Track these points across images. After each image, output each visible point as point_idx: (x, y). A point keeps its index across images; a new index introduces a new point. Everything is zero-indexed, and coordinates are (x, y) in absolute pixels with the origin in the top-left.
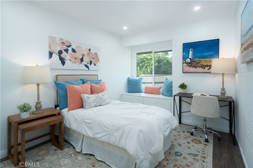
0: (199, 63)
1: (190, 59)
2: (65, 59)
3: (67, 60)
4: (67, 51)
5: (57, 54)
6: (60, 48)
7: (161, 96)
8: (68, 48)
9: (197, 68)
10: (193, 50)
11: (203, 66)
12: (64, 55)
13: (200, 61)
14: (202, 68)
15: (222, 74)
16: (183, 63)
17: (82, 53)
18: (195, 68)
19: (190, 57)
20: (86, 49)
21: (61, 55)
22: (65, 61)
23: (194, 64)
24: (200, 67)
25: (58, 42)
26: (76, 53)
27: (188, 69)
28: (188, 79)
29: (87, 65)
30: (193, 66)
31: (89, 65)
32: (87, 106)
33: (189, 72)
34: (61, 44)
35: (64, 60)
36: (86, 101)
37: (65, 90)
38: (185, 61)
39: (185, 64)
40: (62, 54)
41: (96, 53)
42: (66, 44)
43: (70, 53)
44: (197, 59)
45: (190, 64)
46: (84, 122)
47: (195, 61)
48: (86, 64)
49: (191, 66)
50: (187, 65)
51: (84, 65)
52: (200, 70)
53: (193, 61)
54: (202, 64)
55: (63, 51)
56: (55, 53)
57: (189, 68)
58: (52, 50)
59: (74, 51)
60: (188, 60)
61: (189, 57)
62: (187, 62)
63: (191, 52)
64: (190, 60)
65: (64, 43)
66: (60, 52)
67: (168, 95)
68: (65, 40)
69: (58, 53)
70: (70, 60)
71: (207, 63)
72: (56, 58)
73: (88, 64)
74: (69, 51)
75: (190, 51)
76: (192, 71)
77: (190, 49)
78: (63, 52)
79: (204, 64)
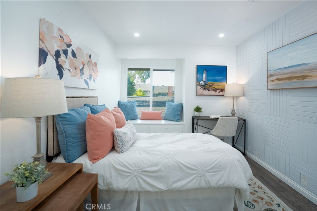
0: (211, 86)
1: (204, 81)
2: (63, 67)
3: (66, 69)
4: (66, 52)
5: (53, 57)
6: (57, 47)
7: (163, 122)
8: (68, 49)
9: (210, 90)
10: (207, 73)
11: (215, 89)
12: (62, 60)
13: (212, 84)
14: (214, 91)
15: (233, 97)
16: (197, 85)
17: (83, 61)
18: (208, 90)
19: (204, 79)
20: (87, 54)
21: (58, 59)
22: (63, 71)
23: (207, 87)
24: (212, 90)
25: (56, 35)
26: (77, 58)
27: (201, 91)
28: (202, 102)
29: (87, 80)
30: (206, 88)
31: (88, 80)
32: (124, 147)
33: (203, 94)
34: (60, 39)
35: (62, 69)
36: (122, 140)
37: (77, 124)
38: (199, 83)
39: (199, 87)
40: (60, 57)
41: (96, 63)
42: (65, 41)
43: (70, 58)
44: (210, 82)
45: (204, 87)
46: (141, 173)
47: (208, 84)
48: (85, 78)
49: (204, 89)
50: (201, 88)
51: (84, 80)
52: (212, 92)
53: (206, 83)
54: (214, 87)
55: (61, 52)
56: (51, 55)
57: (203, 90)
58: (46, 47)
59: (74, 55)
60: (202, 83)
61: (202, 79)
62: (201, 84)
63: (204, 75)
64: (204, 83)
65: (62, 38)
66: (57, 55)
67: (175, 119)
68: (64, 33)
69: (55, 55)
70: (69, 70)
71: (218, 86)
72: (52, 64)
73: (88, 78)
74: (68, 53)
75: (204, 73)
76: (206, 94)
77: (204, 72)
78: (60, 55)
79: (216, 87)
